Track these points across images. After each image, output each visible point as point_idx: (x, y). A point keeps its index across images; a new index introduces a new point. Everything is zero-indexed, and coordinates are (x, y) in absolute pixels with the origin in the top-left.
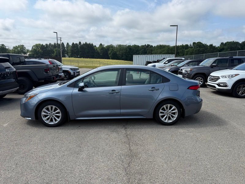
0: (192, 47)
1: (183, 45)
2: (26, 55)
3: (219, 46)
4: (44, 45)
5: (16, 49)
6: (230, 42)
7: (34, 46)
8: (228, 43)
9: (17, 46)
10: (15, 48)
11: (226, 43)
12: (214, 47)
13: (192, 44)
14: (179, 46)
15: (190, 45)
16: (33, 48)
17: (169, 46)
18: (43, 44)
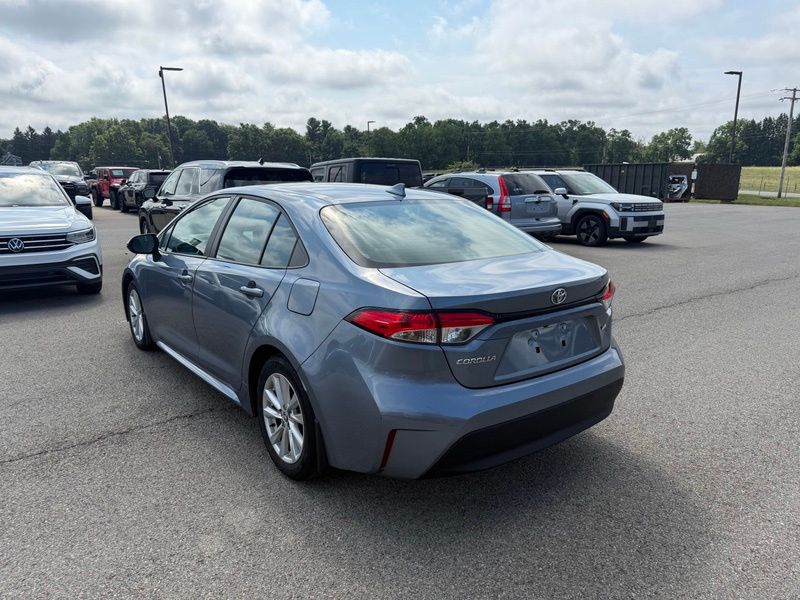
2: (687, 161)
4: (757, 122)
5: (661, 142)
7: (722, 128)
9: (666, 132)
10: (660, 139)
16: (715, 135)
18: (753, 122)
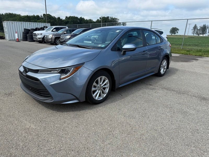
0: (42, 19)
1: (34, 15)
3: (65, 19)
6: (72, 17)
8: (70, 17)
11: (69, 17)
12: (61, 20)
13: (42, 15)
14: (30, 16)
15: (41, 16)
17: (19, 15)
